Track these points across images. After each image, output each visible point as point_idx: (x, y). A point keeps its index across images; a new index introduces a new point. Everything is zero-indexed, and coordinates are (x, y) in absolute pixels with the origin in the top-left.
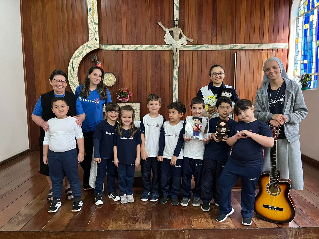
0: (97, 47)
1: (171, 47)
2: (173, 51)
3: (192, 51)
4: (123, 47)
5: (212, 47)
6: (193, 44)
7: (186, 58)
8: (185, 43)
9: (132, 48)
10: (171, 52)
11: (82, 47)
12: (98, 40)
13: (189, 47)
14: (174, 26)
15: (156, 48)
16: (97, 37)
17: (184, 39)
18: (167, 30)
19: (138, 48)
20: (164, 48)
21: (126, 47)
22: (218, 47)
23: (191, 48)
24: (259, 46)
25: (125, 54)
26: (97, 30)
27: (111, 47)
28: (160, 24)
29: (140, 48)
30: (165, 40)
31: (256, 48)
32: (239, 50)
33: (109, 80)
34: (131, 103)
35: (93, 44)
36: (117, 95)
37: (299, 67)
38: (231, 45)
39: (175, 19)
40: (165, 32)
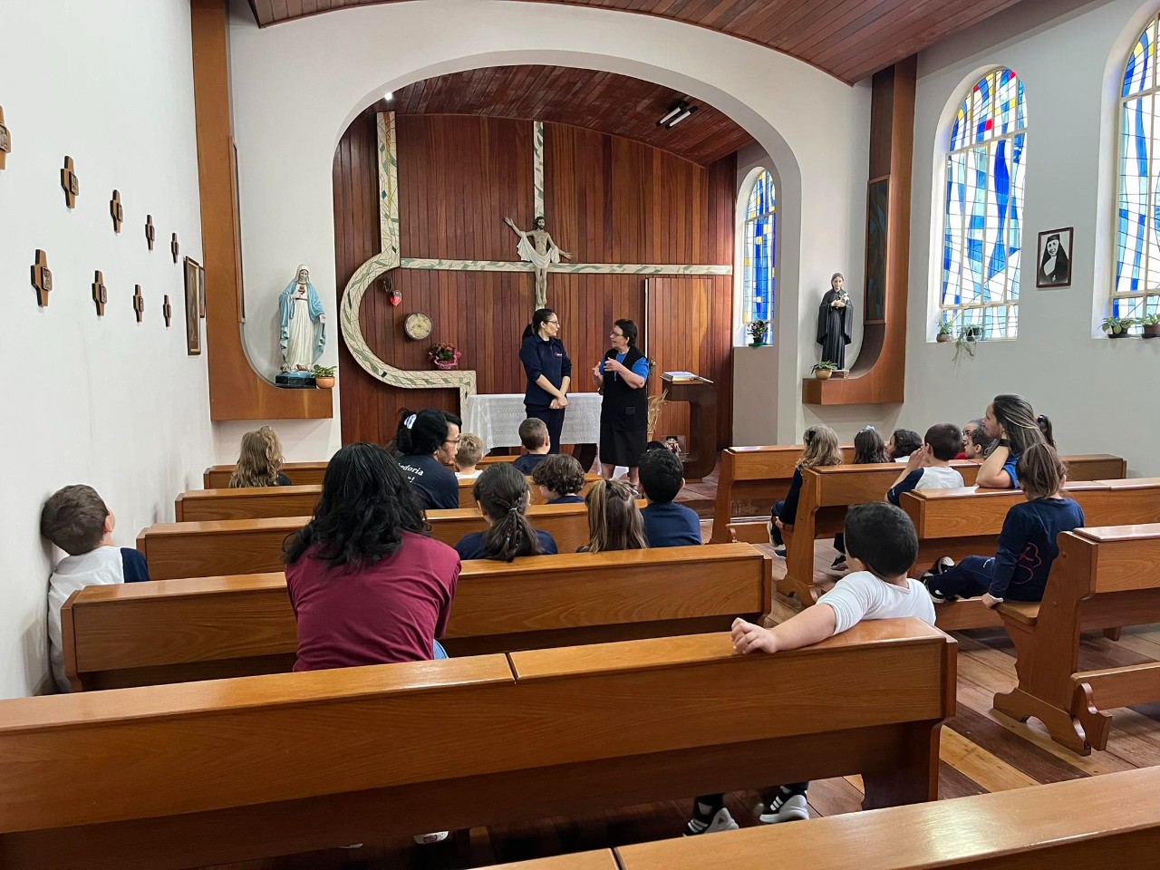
0: (396, 264)
1: (531, 265)
2: (534, 273)
3: (570, 274)
4: (440, 263)
5: (605, 268)
6: (570, 261)
7: (558, 287)
8: (557, 259)
9: (457, 265)
10: (532, 275)
11: (368, 263)
12: (398, 251)
13: (564, 267)
14: (536, 226)
15: (503, 266)
16: (397, 246)
17: (555, 252)
18: (524, 235)
19: (468, 266)
20: (518, 267)
21: (446, 264)
22: (617, 269)
23: (567, 268)
24: (685, 269)
25: (444, 279)
26: (397, 233)
27: (417, 263)
28: (510, 222)
29: (471, 266)
30: (520, 253)
31: (682, 272)
32: (653, 275)
33: (418, 327)
34: (460, 372)
35: (388, 258)
36: (431, 357)
37: (750, 308)
38: (639, 266)
39: (537, 215)
40: (519, 238)
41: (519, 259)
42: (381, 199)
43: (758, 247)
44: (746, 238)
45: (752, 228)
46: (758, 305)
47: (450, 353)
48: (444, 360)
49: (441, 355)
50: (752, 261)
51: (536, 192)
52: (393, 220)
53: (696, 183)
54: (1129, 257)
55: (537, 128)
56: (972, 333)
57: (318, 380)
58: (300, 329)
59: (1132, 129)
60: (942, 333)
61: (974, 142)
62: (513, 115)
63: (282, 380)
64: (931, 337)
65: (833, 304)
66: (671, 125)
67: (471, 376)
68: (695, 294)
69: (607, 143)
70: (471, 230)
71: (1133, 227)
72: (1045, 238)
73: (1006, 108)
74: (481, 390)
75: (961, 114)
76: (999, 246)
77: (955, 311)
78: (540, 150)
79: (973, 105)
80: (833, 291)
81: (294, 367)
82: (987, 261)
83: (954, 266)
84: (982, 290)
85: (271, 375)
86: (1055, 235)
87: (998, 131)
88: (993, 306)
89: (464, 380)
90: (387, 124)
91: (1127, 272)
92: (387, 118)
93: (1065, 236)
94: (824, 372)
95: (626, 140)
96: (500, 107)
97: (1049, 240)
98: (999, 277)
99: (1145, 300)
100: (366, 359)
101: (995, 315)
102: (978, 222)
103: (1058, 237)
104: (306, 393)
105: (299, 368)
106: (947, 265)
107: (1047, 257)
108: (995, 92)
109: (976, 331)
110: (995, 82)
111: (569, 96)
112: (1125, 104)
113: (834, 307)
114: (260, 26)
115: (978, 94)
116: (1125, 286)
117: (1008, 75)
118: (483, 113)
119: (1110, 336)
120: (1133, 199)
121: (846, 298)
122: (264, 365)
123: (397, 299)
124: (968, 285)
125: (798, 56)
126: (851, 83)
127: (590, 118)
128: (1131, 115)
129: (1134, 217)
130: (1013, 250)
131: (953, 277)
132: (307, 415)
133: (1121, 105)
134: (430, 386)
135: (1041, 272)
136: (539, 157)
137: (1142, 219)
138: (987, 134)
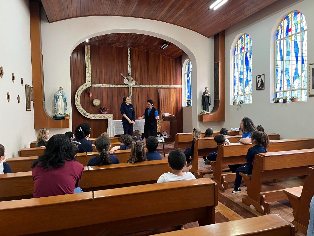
0: (90, 86)
1: (127, 85)
2: (128, 87)
3: (138, 88)
4: (103, 85)
5: (148, 86)
6: (138, 84)
7: (135, 91)
8: (134, 84)
9: (107, 86)
10: (128, 88)
11: (83, 85)
12: (91, 82)
13: (136, 86)
14: (129, 75)
15: (120, 86)
16: (90, 81)
17: (134, 82)
18: (125, 77)
19: (110, 86)
20: (124, 86)
21: (104, 85)
22: (151, 86)
23: (137, 86)
24: (169, 86)
25: (104, 89)
26: (91, 77)
27: (96, 85)
28: (122, 74)
29: (111, 86)
30: (124, 82)
31: (168, 87)
32: (160, 88)
33: (97, 102)
34: (108, 114)
35: (88, 84)
36: (100, 110)
37: (186, 97)
38: (157, 86)
39: (129, 72)
40: (124, 78)
41: (124, 84)
42: (86, 68)
43: (188, 80)
44: (185, 78)
45: (186, 75)
46: (188, 95)
47: (106, 109)
48: (104, 111)
49: (103, 110)
50: (186, 84)
51: (129, 66)
52: (89, 74)
53: (171, 64)
54: (279, 82)
55: (129, 49)
56: (241, 102)
57: (65, 117)
58: (60, 103)
59: (279, 49)
60: (234, 102)
61: (240, 53)
62: (122, 46)
63: (55, 118)
64: (231, 103)
65: (205, 95)
66: (164, 48)
67: (111, 115)
68: (172, 92)
69: (147, 53)
70: (111, 76)
71: (280, 74)
72: (258, 77)
73: (247, 44)
74: (114, 119)
75: (236, 46)
76: (247, 80)
77: (237, 97)
78: (129, 55)
79: (239, 43)
80: (205, 92)
81: (58, 114)
82: (244, 83)
83: (236, 85)
84: (243, 91)
85: (52, 116)
86: (260, 76)
87: (246, 50)
88: (246, 95)
89: (109, 116)
90: (88, 48)
91: (278, 86)
92: (88, 47)
93: (262, 77)
94: (204, 113)
95: (152, 52)
96: (118, 44)
97: (259, 78)
98: (247, 87)
99: (283, 93)
100: (82, 111)
101: (247, 97)
102: (241, 73)
103: (261, 77)
104: (62, 121)
105: (60, 114)
106: (235, 84)
107: (258, 82)
108: (244, 40)
109: (242, 102)
110: (244, 37)
111: (136, 41)
112: (277, 42)
113: (206, 96)
114: (49, 23)
115: (240, 40)
116: (278, 89)
117: (248, 35)
118: (114, 46)
119: (275, 102)
120: (279, 66)
121: (209, 93)
122: (50, 113)
123: (91, 95)
124: (240, 90)
125: (194, 31)
126: (209, 38)
127: (142, 47)
128: (278, 45)
129: (280, 71)
130: (250, 81)
131: (236, 88)
132: (62, 127)
133: (276, 42)
134: (100, 118)
135: (257, 86)
136: (129, 57)
137: (282, 72)
138: (243, 51)
